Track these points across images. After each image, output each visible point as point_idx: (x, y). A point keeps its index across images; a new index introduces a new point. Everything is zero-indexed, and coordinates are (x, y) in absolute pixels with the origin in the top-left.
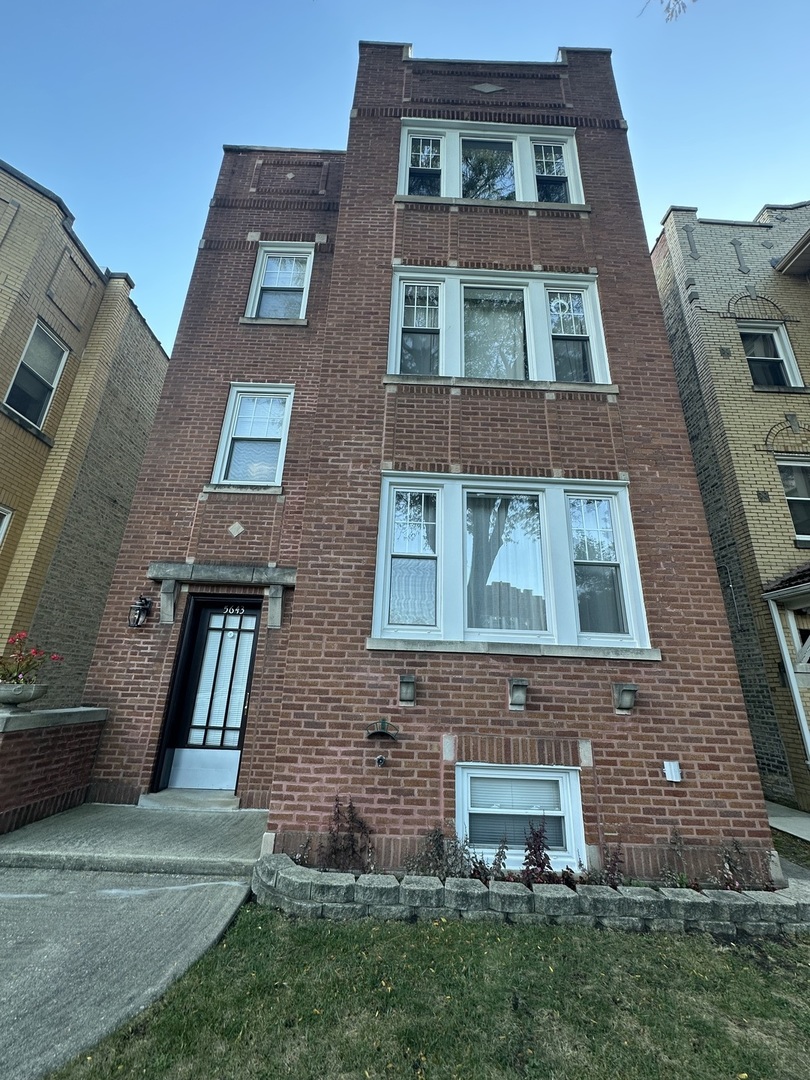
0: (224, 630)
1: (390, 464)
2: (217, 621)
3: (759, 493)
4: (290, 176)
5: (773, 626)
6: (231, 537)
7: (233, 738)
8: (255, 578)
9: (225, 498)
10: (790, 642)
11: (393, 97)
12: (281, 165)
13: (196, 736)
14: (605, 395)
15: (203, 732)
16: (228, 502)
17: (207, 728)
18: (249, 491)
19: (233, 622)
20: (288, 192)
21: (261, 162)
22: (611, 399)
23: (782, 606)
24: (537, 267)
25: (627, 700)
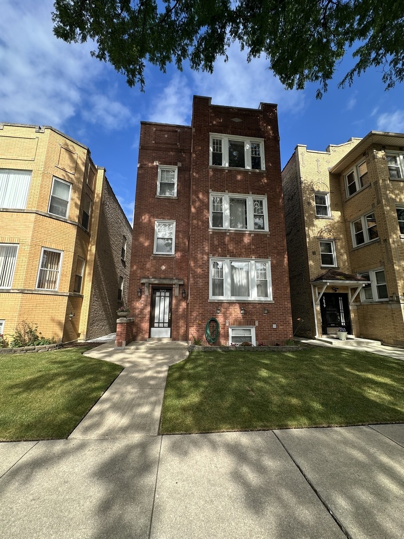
0: (160, 296)
1: (211, 255)
2: (158, 294)
3: (313, 252)
4: (166, 136)
5: (311, 291)
6: (162, 270)
7: (166, 325)
8: (171, 282)
9: (159, 258)
10: (315, 296)
11: (206, 123)
12: (162, 131)
13: (156, 325)
14: (267, 235)
15: (158, 324)
16: (159, 259)
17: (159, 323)
18: (165, 256)
19: (163, 294)
20: (166, 144)
21: (155, 129)
22: (268, 236)
23: (315, 286)
24: (251, 193)
25: (266, 312)
